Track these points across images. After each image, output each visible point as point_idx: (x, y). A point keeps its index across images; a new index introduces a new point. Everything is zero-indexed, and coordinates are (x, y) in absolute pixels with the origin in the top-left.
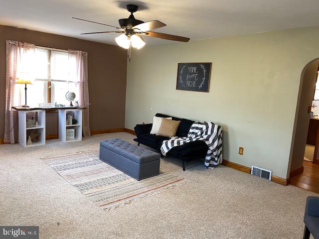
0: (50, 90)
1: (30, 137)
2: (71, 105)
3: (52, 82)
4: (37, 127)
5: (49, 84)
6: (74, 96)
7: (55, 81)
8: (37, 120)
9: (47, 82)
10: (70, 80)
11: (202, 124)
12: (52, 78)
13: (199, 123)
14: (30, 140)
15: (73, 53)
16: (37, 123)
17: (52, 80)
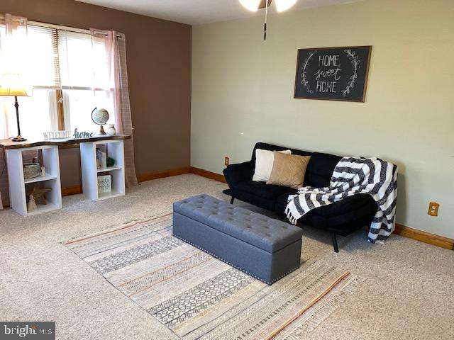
0: (61, 106)
1: (32, 196)
2: (103, 132)
3: (64, 91)
4: (44, 177)
5: (60, 95)
6: (106, 115)
7: (71, 88)
8: (41, 164)
9: (54, 91)
10: (96, 87)
11: (359, 162)
12: (63, 84)
13: (353, 160)
14: (32, 203)
15: (98, 36)
16: (43, 169)
17: (64, 88)
